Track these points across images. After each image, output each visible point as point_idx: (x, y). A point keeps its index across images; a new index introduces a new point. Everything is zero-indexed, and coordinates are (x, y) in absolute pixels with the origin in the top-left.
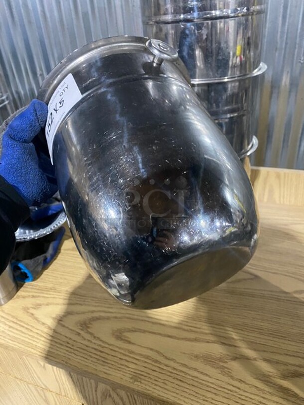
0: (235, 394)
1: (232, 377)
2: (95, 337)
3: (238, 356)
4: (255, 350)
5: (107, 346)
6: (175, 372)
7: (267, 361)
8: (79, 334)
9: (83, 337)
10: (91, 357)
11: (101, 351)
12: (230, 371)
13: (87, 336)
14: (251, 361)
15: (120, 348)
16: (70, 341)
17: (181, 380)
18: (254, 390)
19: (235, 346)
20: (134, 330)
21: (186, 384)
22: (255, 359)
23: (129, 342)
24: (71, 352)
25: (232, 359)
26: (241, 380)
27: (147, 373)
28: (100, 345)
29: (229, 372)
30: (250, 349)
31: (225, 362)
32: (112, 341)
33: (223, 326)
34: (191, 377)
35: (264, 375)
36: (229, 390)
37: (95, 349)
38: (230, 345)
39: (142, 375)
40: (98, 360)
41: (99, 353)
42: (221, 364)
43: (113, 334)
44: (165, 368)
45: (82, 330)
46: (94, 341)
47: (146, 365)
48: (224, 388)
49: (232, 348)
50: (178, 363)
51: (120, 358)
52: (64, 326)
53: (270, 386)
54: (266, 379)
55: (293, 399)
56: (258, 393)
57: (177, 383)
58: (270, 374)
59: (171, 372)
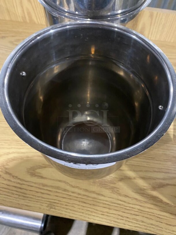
0: (122, 206)
1: (120, 194)
2: (13, 176)
4: (134, 171)
5: (24, 183)
6: (80, 196)
7: (143, 178)
10: (13, 194)
11: (20, 188)
12: (118, 190)
14: (132, 180)
15: (35, 183)
17: (84, 202)
18: (134, 202)
20: (44, 166)
21: (88, 204)
22: (134, 178)
23: (42, 177)
26: (126, 195)
27: (59, 201)
28: (19, 183)
29: (118, 191)
30: (131, 170)
31: (115, 184)
32: (28, 178)
34: (91, 199)
35: (141, 189)
36: (118, 204)
37: (15, 187)
39: (55, 203)
40: (19, 195)
41: (19, 190)
42: (112, 185)
43: (28, 172)
44: (72, 194)
46: (13, 180)
47: (57, 194)
48: (115, 203)
50: (81, 189)
51: (37, 192)
53: (145, 197)
54: (142, 192)
55: (159, 204)
56: (137, 203)
57: (82, 205)
58: (145, 188)
59: (77, 197)
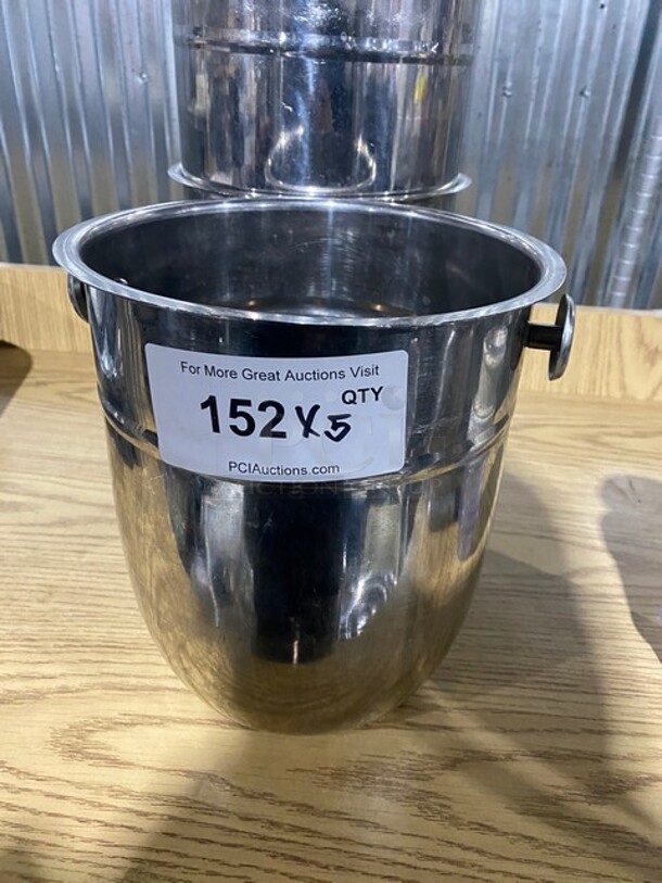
0: (471, 872)
1: (454, 821)
3: (461, 756)
5: (32, 784)
6: (274, 833)
7: (546, 756)
12: (446, 802)
14: (501, 764)
15: (80, 786)
17: (297, 859)
18: (524, 849)
19: (451, 729)
20: (127, 719)
21: (314, 868)
22: (509, 757)
23: (115, 762)
25: (445, 767)
26: (481, 825)
27: (179, 854)
28: (7, 787)
29: (442, 806)
30: (488, 729)
31: (429, 778)
32: (54, 766)
34: (329, 844)
35: (545, 799)
36: (452, 862)
38: (434, 728)
39: (163, 864)
42: (418, 785)
43: (55, 743)
44: (240, 826)
48: (436, 859)
49: (443, 734)
50: (282, 803)
51: (81, 821)
53: (565, 829)
54: (552, 809)
55: (637, 856)
56: (537, 855)
57: (284, 871)
58: (560, 792)
59: (263, 838)
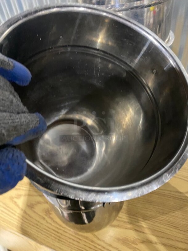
3: (145, 240)
8: (44, 219)
9: (46, 221)
13: (49, 220)
16: (39, 224)
19: (143, 233)
24: (39, 232)
25: (141, 243)
33: (137, 217)
38: (140, 232)
45: (46, 215)
49: (142, 234)
52: (35, 212)
